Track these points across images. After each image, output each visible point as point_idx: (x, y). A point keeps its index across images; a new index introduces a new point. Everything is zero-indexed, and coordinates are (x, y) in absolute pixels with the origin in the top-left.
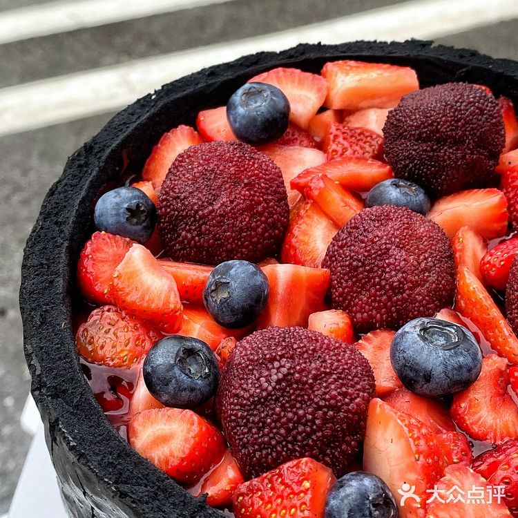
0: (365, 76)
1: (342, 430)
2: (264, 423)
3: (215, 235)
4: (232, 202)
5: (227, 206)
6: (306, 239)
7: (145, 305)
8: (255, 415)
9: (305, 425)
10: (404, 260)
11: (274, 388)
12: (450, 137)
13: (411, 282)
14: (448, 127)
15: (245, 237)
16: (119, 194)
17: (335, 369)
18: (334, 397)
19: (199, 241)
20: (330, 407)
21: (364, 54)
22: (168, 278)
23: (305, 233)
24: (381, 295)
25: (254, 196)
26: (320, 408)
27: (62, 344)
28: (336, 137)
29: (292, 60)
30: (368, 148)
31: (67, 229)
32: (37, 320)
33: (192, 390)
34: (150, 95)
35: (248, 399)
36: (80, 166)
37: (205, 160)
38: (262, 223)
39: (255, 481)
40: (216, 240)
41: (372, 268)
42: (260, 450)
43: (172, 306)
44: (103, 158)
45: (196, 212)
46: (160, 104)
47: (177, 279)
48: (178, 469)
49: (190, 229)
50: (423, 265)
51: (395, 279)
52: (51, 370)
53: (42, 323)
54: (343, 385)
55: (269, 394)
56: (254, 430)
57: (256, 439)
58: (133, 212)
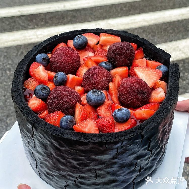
0: (107, 37)
1: (69, 107)
2: (53, 103)
3: (60, 67)
4: (65, 60)
5: (63, 61)
6: (81, 71)
7: (40, 78)
8: (51, 101)
9: (61, 104)
10: (97, 78)
11: (56, 96)
12: (119, 53)
13: (98, 83)
14: (118, 51)
15: (67, 68)
16: (41, 54)
17: (70, 95)
18: (68, 100)
19: (56, 67)
20: (66, 102)
21: (110, 33)
22: (46, 73)
23: (81, 70)
24: (90, 85)
25: (70, 59)
26: (64, 101)
27: (20, 83)
28: (98, 51)
29: (93, 32)
30: (104, 54)
31: (29, 61)
32: (16, 77)
33: (43, 96)
34: (57, 35)
35: (51, 98)
36: (36, 48)
37: (61, 50)
38: (71, 65)
39: (49, 115)
40: (60, 68)
41: (90, 78)
42: (51, 108)
43: (45, 80)
44: (42, 47)
45: (57, 61)
46: (59, 37)
47: (49, 74)
48: (35, 109)
49: (55, 64)
50: (101, 80)
51: (94, 81)
52: (16, 87)
53: (17, 78)
54: (71, 98)
55: (55, 97)
56: (51, 104)
57: (51, 106)
58: (44, 59)
